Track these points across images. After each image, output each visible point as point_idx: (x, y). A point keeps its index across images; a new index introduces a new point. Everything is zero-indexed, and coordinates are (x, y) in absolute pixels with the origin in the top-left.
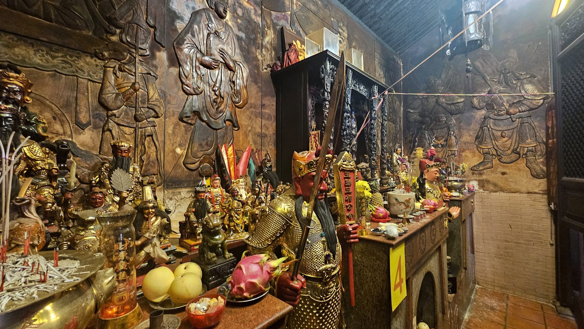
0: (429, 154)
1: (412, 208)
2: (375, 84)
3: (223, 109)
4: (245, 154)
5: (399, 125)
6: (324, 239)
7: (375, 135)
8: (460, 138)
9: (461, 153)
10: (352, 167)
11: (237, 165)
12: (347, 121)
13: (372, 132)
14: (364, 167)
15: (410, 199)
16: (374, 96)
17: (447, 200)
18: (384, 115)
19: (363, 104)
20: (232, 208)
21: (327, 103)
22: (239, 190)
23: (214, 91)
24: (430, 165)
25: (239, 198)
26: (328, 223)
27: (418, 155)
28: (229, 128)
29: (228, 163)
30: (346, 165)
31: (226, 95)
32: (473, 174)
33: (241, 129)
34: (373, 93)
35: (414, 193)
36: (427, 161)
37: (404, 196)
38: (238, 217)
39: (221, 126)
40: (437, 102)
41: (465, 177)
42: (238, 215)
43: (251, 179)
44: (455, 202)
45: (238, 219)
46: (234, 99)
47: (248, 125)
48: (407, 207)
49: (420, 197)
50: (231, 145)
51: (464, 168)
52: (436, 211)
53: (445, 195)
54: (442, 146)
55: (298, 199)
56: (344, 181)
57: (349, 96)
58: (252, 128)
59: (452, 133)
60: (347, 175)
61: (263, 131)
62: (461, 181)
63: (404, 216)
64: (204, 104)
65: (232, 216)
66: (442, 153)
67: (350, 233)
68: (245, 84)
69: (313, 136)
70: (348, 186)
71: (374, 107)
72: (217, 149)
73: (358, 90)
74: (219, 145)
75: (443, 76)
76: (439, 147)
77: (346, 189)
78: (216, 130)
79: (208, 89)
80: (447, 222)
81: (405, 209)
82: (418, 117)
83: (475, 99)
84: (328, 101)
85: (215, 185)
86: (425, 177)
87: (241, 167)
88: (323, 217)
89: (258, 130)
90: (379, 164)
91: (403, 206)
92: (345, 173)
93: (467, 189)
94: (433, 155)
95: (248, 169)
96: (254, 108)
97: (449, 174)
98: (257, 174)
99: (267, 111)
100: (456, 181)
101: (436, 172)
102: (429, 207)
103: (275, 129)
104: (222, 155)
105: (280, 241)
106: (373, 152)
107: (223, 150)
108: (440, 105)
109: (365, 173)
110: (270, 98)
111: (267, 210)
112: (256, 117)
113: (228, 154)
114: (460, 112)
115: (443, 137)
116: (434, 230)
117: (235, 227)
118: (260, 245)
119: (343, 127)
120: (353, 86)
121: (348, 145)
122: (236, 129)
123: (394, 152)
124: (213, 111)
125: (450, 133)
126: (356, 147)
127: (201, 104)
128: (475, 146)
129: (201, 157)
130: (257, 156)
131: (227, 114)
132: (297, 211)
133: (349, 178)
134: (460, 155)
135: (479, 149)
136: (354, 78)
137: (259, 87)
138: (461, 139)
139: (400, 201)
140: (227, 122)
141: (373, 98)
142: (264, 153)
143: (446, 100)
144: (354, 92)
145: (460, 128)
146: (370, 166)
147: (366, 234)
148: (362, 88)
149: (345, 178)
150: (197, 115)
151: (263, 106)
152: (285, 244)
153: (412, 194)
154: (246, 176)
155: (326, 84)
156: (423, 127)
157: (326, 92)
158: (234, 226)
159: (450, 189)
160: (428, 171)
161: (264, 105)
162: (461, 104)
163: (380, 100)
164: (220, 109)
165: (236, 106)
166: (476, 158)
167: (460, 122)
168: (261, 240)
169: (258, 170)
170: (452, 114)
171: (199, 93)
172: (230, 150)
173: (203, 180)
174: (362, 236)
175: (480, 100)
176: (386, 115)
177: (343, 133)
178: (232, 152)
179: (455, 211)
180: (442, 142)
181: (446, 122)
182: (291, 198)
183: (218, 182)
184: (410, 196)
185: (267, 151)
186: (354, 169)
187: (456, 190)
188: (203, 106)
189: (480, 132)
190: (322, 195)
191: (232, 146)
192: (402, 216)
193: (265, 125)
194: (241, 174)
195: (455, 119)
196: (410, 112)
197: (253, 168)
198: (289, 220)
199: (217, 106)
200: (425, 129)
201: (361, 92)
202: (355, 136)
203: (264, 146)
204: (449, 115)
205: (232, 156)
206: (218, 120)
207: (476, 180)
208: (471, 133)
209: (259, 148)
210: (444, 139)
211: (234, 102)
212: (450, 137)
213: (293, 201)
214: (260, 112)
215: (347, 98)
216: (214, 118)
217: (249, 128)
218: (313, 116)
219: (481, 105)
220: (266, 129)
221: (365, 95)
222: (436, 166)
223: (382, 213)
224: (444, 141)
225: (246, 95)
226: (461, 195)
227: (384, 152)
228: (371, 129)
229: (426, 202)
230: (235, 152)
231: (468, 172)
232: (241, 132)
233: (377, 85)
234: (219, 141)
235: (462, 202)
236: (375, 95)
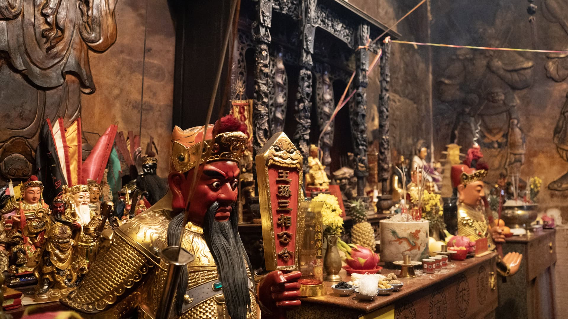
0: (471, 156)
1: (422, 249)
2: (364, 22)
3: (62, 50)
4: (104, 140)
5: (426, 106)
6: (220, 295)
7: (364, 116)
8: (529, 131)
9: (531, 159)
10: (295, 162)
11: (84, 160)
12: (306, 84)
13: (359, 110)
14: (347, 175)
15: (418, 232)
16: (363, 44)
17: (500, 240)
18: (384, 80)
19: (347, 60)
20: (50, 238)
21: (264, 47)
22: (77, 205)
23: (45, 16)
24: (469, 175)
25: (69, 219)
26: (233, 265)
27: (451, 158)
28: (71, 88)
29: (66, 156)
30: (280, 157)
31: (70, 26)
32: (552, 196)
33: (97, 92)
34: (362, 38)
35: (427, 221)
36: (463, 168)
37: (409, 225)
38: (61, 255)
39: (54, 83)
40: (489, 67)
41: (538, 202)
42: (61, 251)
43: (113, 190)
44: (517, 245)
45: (61, 260)
46: (85, 35)
47: (115, 86)
48: (413, 246)
49: (446, 232)
50: (73, 122)
51: (536, 186)
52: (472, 257)
53: (496, 232)
54: (500, 145)
55: (176, 218)
56: (275, 187)
57: (310, 38)
58: (122, 90)
59: (516, 122)
60: (282, 177)
61: (146, 99)
62: (529, 208)
63: (404, 263)
64: (21, 39)
65: (48, 254)
66: (499, 158)
67: (282, 287)
68: (112, 7)
69: (237, 110)
70: (286, 198)
71: (363, 64)
72: (43, 126)
73: (330, 30)
74: (48, 121)
75: (498, 22)
76: (494, 148)
77: (279, 203)
78: (45, 89)
79: (32, 11)
80: (493, 280)
81: (410, 250)
82: (458, 93)
83: (550, 64)
84: (265, 43)
85: (31, 196)
86: (461, 196)
87: (93, 167)
88: (222, 252)
89: (135, 96)
90: (376, 172)
91: (405, 246)
92: (279, 173)
93: (541, 222)
94: (476, 158)
95: (106, 170)
96: (129, 54)
97: (510, 196)
98: (126, 180)
99: (155, 62)
100: (521, 208)
101: (479, 188)
102: (458, 249)
103: (171, 98)
104: (53, 140)
105: (132, 299)
106: (361, 147)
107: (56, 129)
108: (493, 72)
109: (348, 187)
110: (162, 37)
111: (111, 238)
112: (132, 71)
113: (67, 138)
114: (527, 86)
115: (501, 130)
116: (465, 292)
117: (53, 277)
118: (91, 307)
119: (299, 95)
120: (319, 22)
121: (306, 129)
122: (87, 91)
123: (416, 154)
124: (39, 54)
125: (513, 122)
126: (330, 138)
127: (15, 37)
128: (553, 146)
129: (7, 141)
130: (129, 147)
131: (71, 60)
132: (170, 239)
133: (286, 183)
134: (529, 163)
135: (561, 152)
136: (322, 8)
137: (141, 16)
138: (530, 134)
139: (400, 235)
140: (69, 77)
141: (360, 47)
142: (145, 141)
143: (504, 64)
144: (320, 33)
145: (528, 115)
146: (356, 174)
147: (322, 295)
148: (339, 27)
149: (278, 182)
150: (5, 58)
151: (147, 51)
152: (145, 307)
153: (424, 224)
154: (102, 183)
155: (263, 13)
156: (467, 110)
157: (263, 27)
158: (52, 274)
159: (510, 222)
160: (465, 186)
161: (149, 50)
162: (529, 71)
163: (376, 53)
164: (55, 50)
165: (90, 48)
166: (556, 168)
167: (528, 103)
168: (93, 296)
169: (128, 173)
170: (514, 88)
171: (10, 16)
172: (72, 131)
173: (8, 187)
174: (315, 298)
175: (559, 66)
176: (388, 79)
177: (298, 106)
178: (75, 134)
179: (512, 261)
180: (498, 138)
181: (504, 103)
182: (165, 215)
183: (37, 191)
184: (417, 225)
185: (152, 138)
186: (298, 166)
187: (521, 225)
188: (18, 41)
189: (561, 122)
190: (226, 211)
191: (76, 123)
192: (401, 263)
193: (149, 87)
194: (90, 178)
195: (519, 98)
196: (444, 83)
197: (118, 167)
198: (154, 258)
199: (48, 45)
200: (469, 114)
201: (336, 35)
202: (328, 116)
203: (145, 128)
204: (509, 89)
205: (76, 143)
206: (48, 71)
207: (557, 207)
208: (547, 123)
209: (136, 131)
210: (502, 133)
211: (85, 40)
212: (513, 129)
213: (167, 221)
214: (139, 62)
215: (307, 41)
216: (41, 66)
217: (116, 92)
218: (241, 73)
219: (561, 73)
220: (151, 95)
221: (346, 41)
222: (478, 176)
223: (364, 257)
224: (503, 136)
225: (111, 29)
226: (529, 234)
227: (385, 149)
228: (358, 103)
229: (454, 241)
230: (82, 136)
231: (543, 194)
232: (98, 97)
233: (368, 24)
234: (47, 111)
235: (529, 244)
236: (365, 42)
